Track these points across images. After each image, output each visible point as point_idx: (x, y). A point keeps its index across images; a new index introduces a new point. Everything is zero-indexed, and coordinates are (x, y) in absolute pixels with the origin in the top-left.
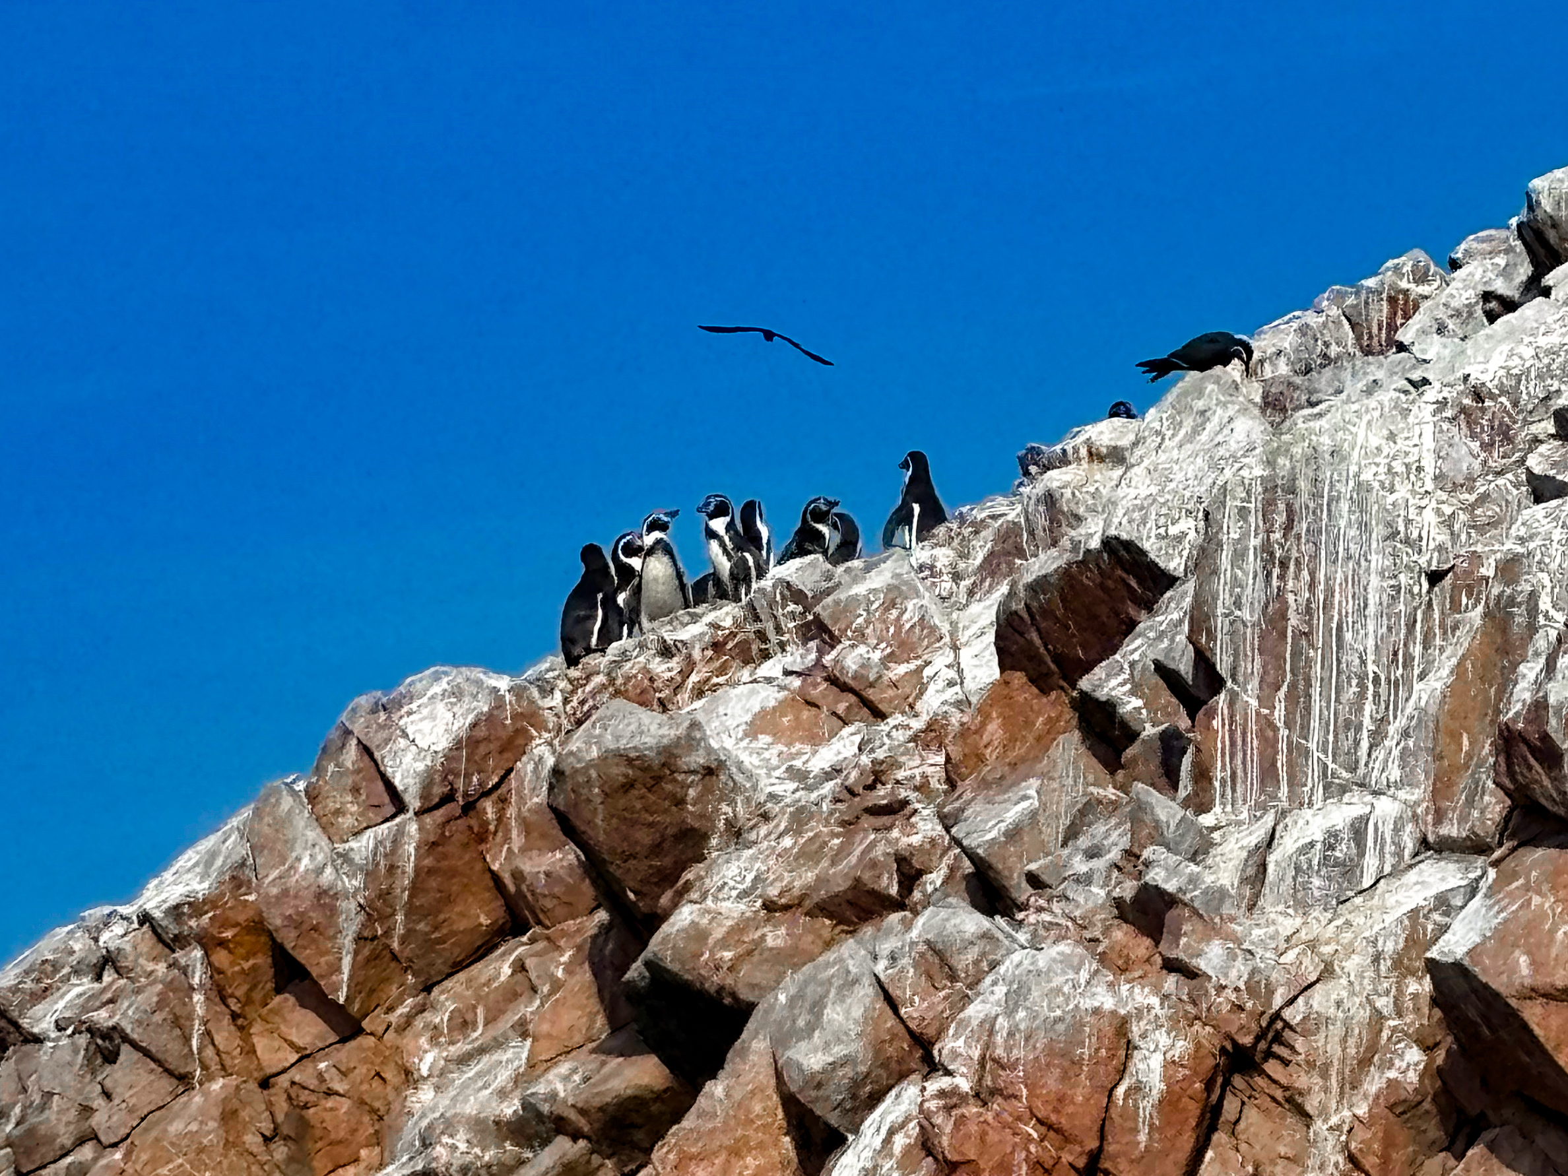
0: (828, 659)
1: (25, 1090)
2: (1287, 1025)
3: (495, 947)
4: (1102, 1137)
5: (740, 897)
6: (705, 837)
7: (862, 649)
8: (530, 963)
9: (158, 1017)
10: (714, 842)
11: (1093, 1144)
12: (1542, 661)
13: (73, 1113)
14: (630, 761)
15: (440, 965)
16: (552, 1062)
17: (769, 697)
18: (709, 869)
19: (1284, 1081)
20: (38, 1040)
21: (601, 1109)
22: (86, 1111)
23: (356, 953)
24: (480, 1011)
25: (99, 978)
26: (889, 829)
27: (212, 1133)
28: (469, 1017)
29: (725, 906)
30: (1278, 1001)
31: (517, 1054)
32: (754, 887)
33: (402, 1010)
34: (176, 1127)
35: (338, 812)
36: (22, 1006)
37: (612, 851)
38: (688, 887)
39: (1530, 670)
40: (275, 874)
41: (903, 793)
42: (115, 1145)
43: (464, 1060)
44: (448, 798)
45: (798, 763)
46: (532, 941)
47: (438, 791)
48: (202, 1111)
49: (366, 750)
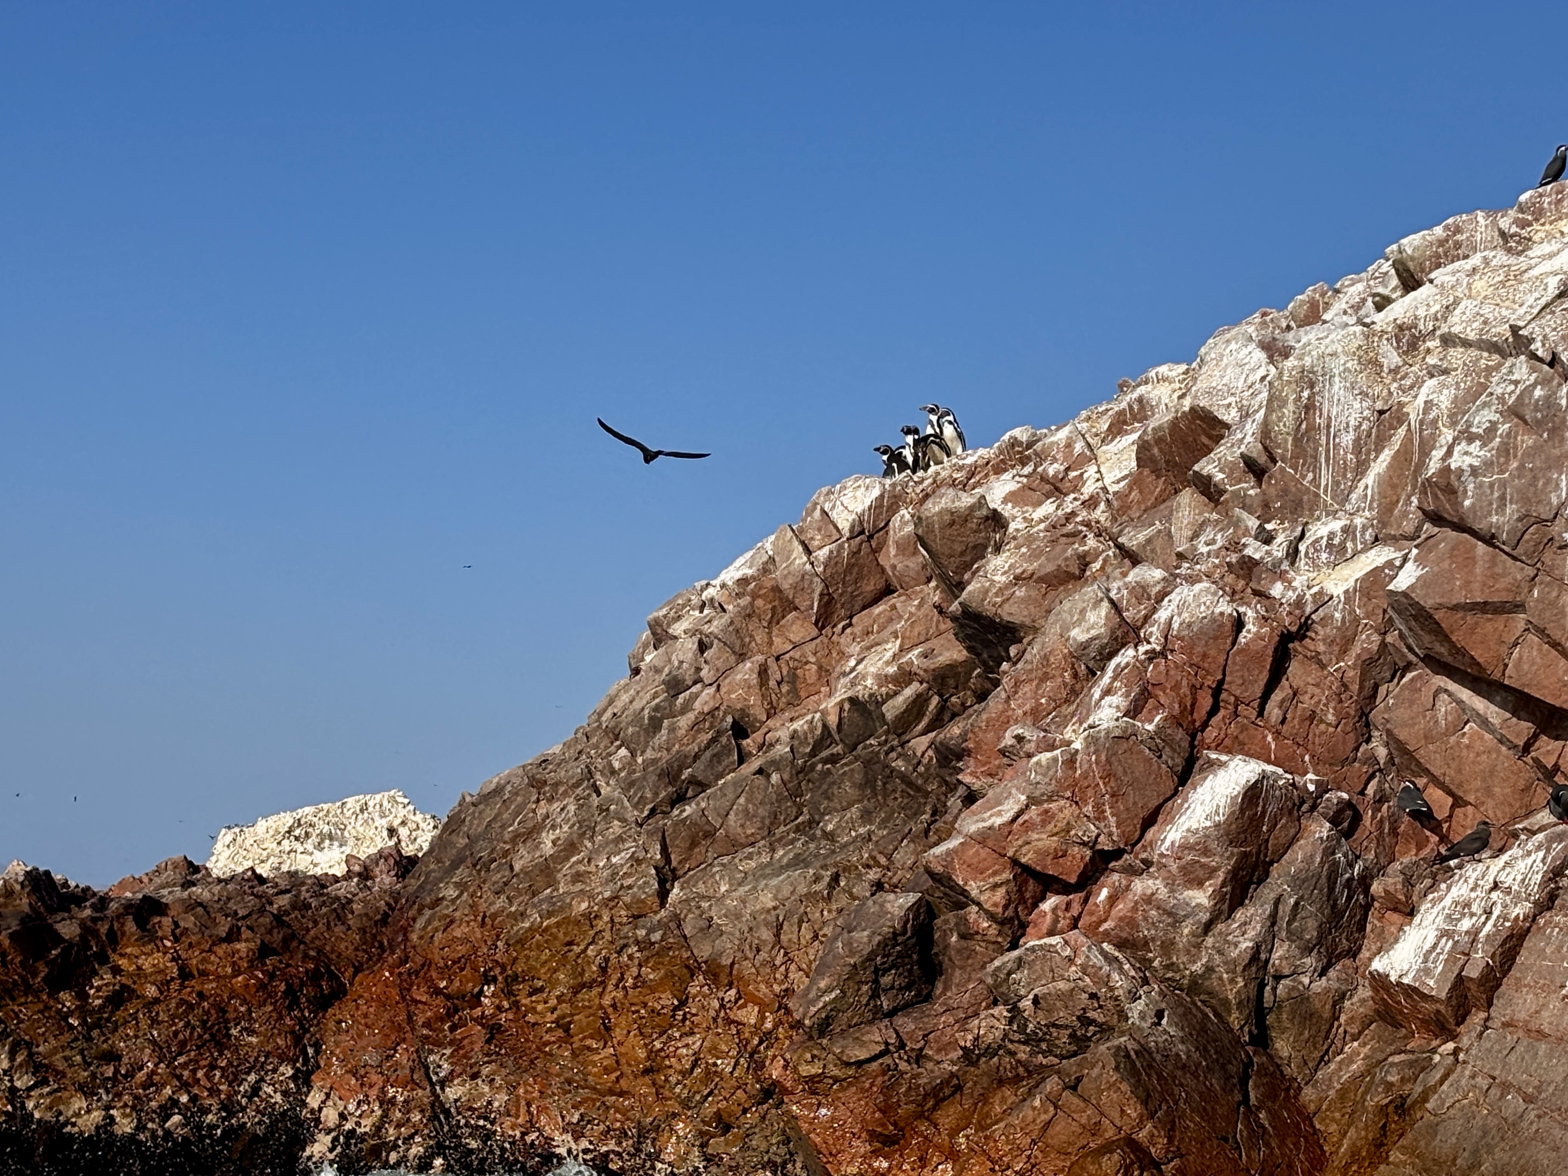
0: (1040, 469)
1: (670, 660)
2: (1313, 622)
3: (881, 599)
4: (1224, 674)
5: (1003, 574)
6: (986, 548)
7: (1056, 465)
8: (898, 605)
9: (731, 629)
10: (990, 550)
11: (1219, 677)
12: (1445, 449)
13: (693, 670)
14: (952, 513)
15: (857, 607)
16: (911, 649)
17: (1012, 486)
18: (987, 562)
19: (1312, 648)
20: (676, 638)
21: (934, 670)
22: (698, 669)
23: (820, 601)
24: (875, 626)
25: (701, 612)
26: (1074, 543)
27: (754, 679)
28: (870, 629)
29: (996, 578)
30: (1308, 610)
31: (893, 647)
32: (1010, 569)
33: (840, 626)
34: (739, 677)
35: (812, 539)
36: (669, 625)
37: (943, 554)
38: (978, 569)
39: (1437, 454)
40: (784, 565)
41: (1080, 528)
42: (711, 685)
43: (869, 648)
44: (862, 532)
45: (1027, 515)
46: (899, 596)
47: (857, 529)
48: (751, 670)
49: (824, 512)
